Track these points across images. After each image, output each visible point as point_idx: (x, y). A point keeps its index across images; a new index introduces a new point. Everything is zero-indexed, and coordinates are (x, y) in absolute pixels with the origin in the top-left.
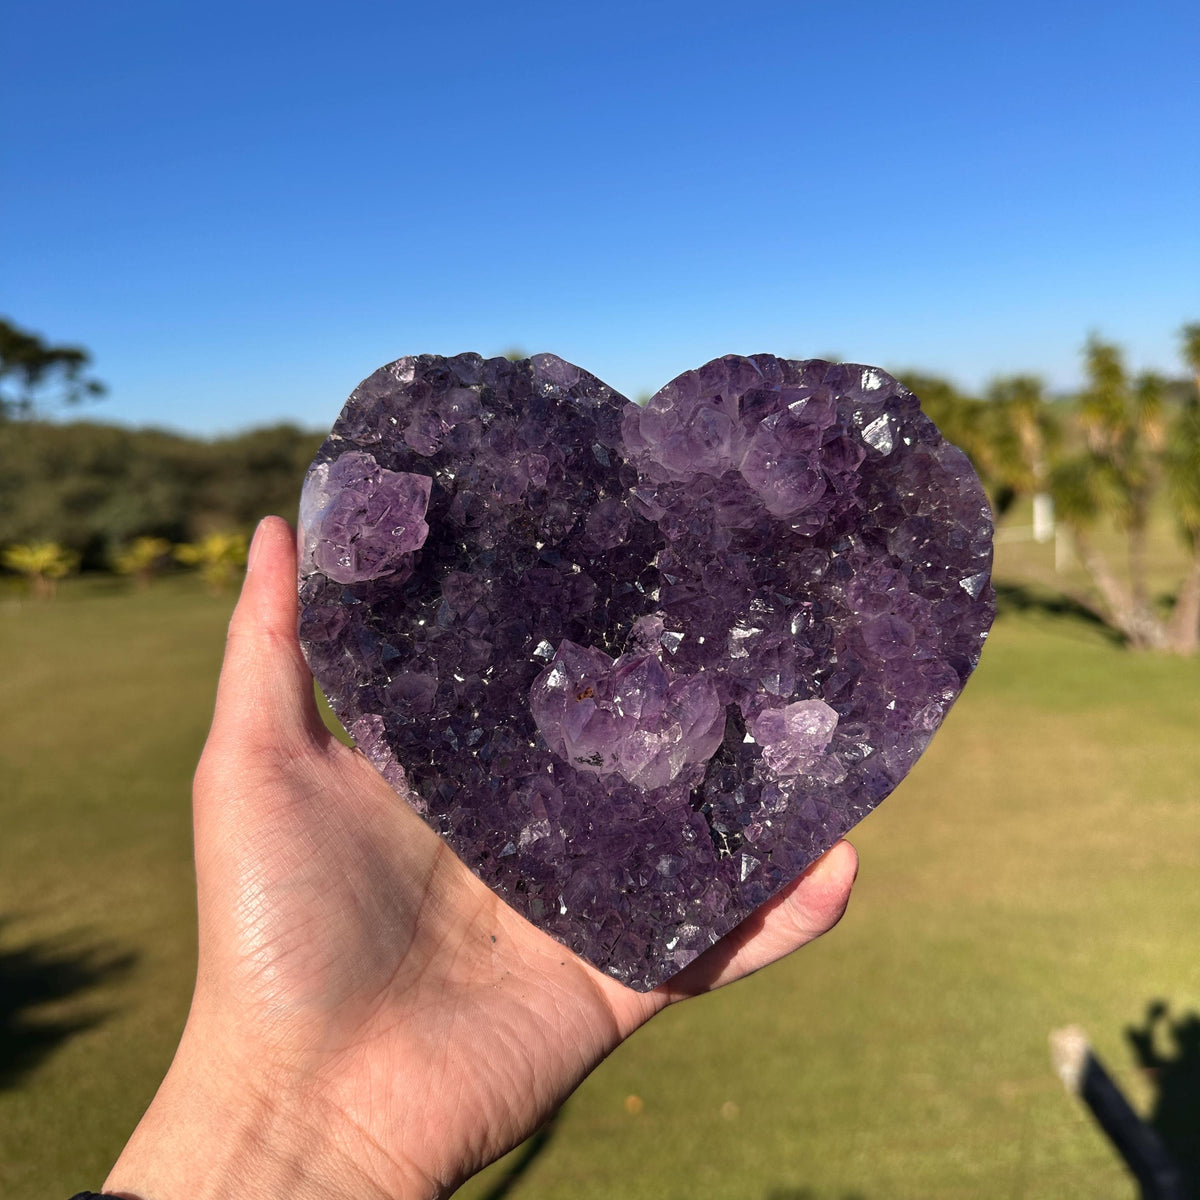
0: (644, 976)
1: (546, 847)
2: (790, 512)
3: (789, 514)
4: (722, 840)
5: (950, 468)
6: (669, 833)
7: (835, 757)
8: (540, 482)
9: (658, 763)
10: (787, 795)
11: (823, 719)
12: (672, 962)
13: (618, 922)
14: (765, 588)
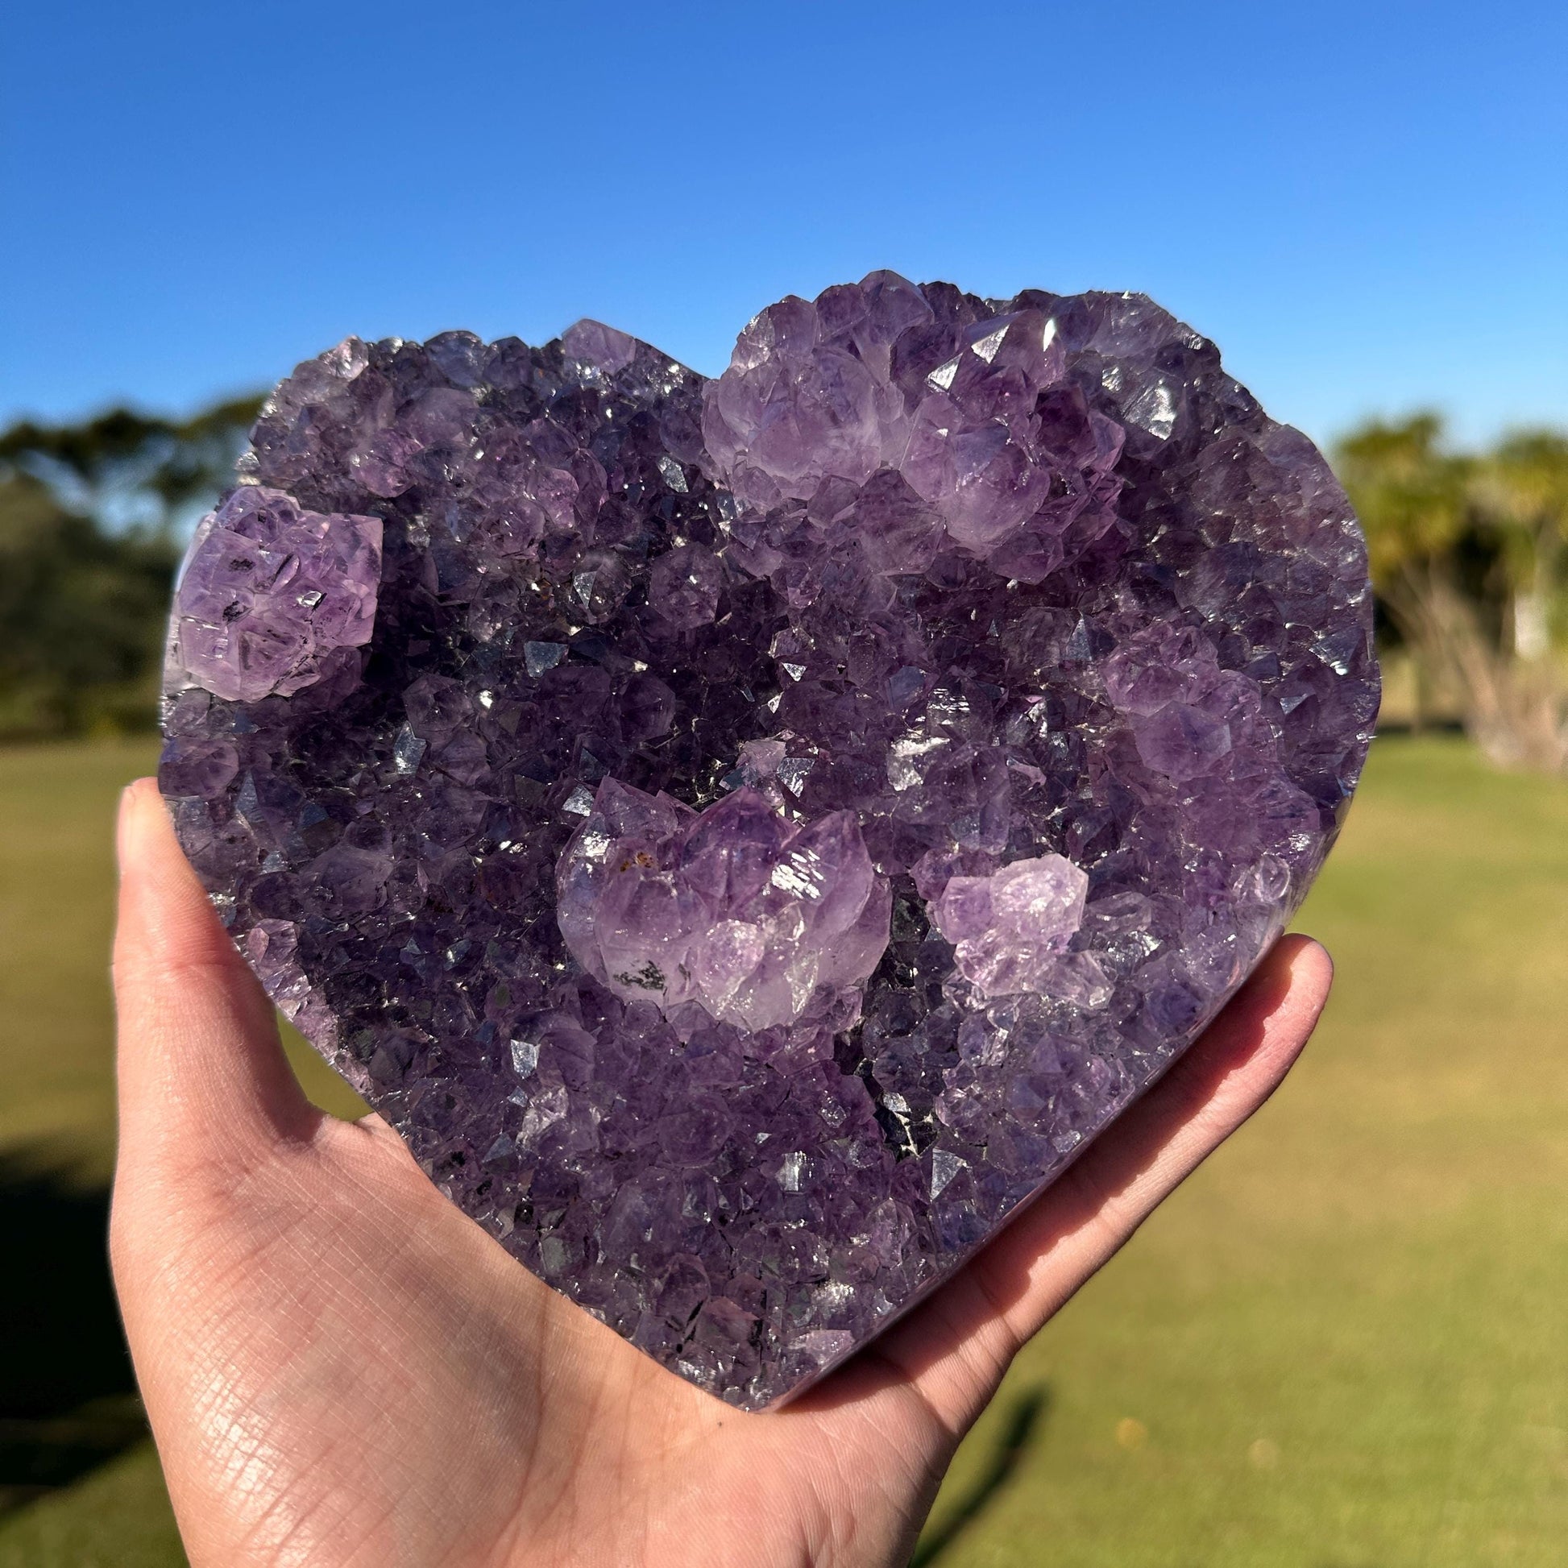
0: (749, 1380)
1: (563, 1140)
2: (992, 537)
3: (993, 542)
4: (902, 1128)
5: (1283, 460)
6: (799, 1114)
7: (1091, 958)
8: (563, 519)
9: (764, 981)
10: (1003, 1033)
11: (1059, 886)
12: (802, 1351)
13: (699, 1278)
14: (955, 670)
